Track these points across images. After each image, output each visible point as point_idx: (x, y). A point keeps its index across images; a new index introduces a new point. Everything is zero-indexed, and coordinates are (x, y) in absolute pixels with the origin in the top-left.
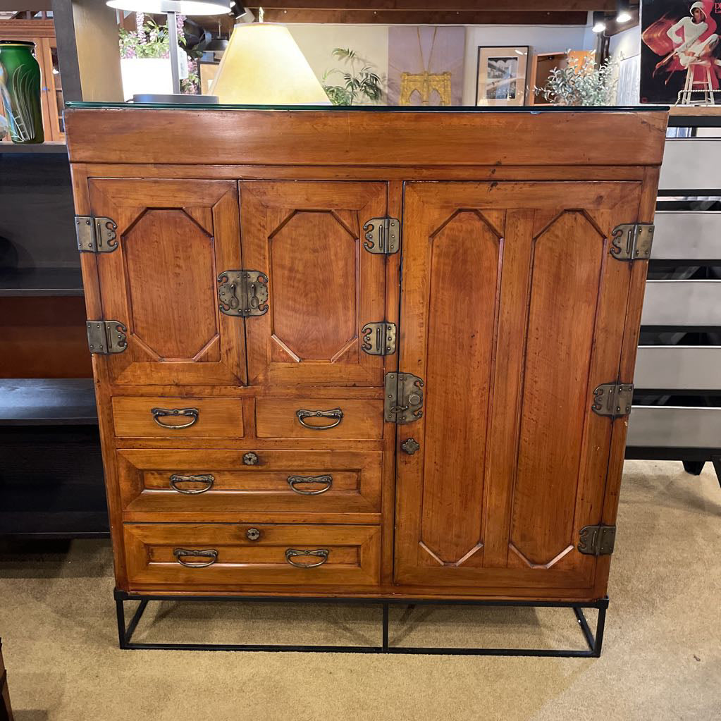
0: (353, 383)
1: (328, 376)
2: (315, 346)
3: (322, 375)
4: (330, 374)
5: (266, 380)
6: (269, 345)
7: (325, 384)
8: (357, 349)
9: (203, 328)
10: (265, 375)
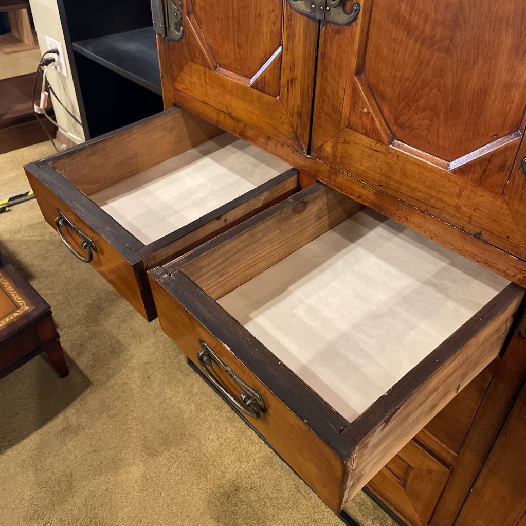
0: (478, 231)
1: (434, 193)
2: (427, 122)
3: (424, 189)
4: (439, 192)
5: (334, 155)
6: (349, 92)
7: (424, 207)
8: (510, 161)
9: (266, 28)
10: (334, 147)
